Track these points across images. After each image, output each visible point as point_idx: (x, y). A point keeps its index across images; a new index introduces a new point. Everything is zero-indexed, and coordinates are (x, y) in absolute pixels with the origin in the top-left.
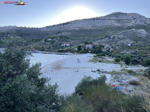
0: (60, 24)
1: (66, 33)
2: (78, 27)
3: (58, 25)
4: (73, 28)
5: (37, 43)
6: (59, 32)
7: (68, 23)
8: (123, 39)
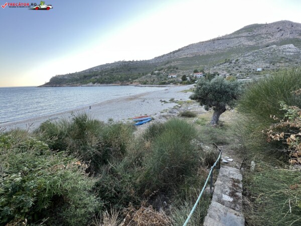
0: (171, 53)
1: (176, 62)
2: (192, 54)
3: (167, 55)
4: (185, 55)
5: (143, 77)
6: (168, 63)
7: (179, 50)
8: (252, 62)
